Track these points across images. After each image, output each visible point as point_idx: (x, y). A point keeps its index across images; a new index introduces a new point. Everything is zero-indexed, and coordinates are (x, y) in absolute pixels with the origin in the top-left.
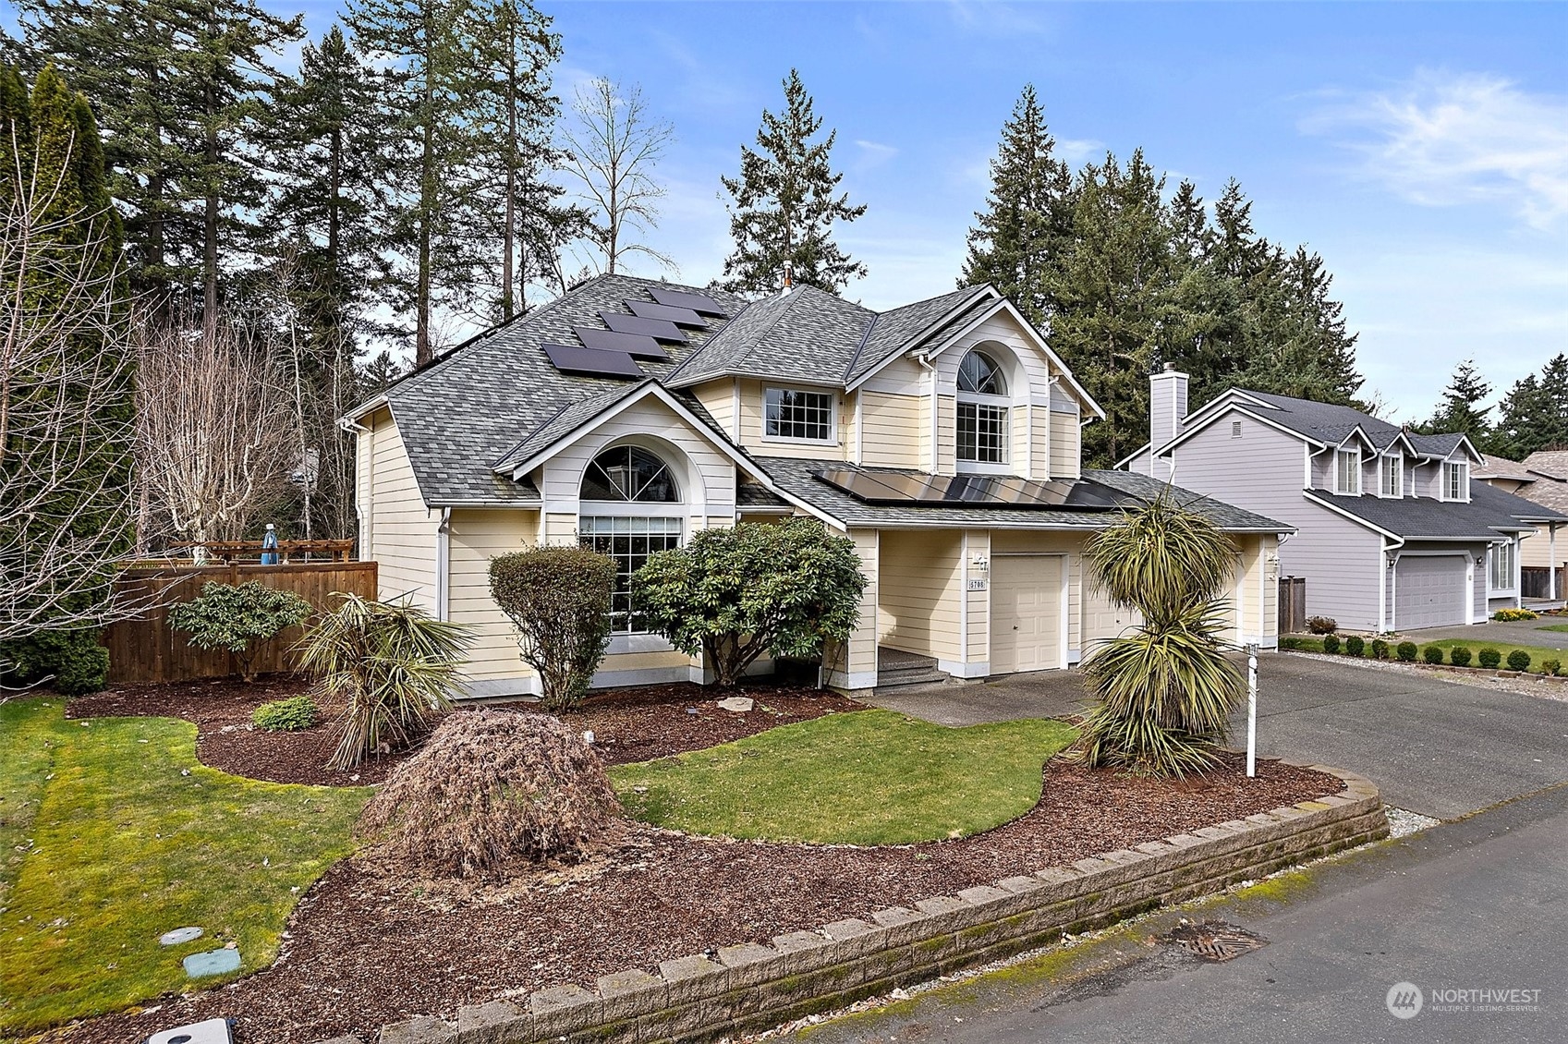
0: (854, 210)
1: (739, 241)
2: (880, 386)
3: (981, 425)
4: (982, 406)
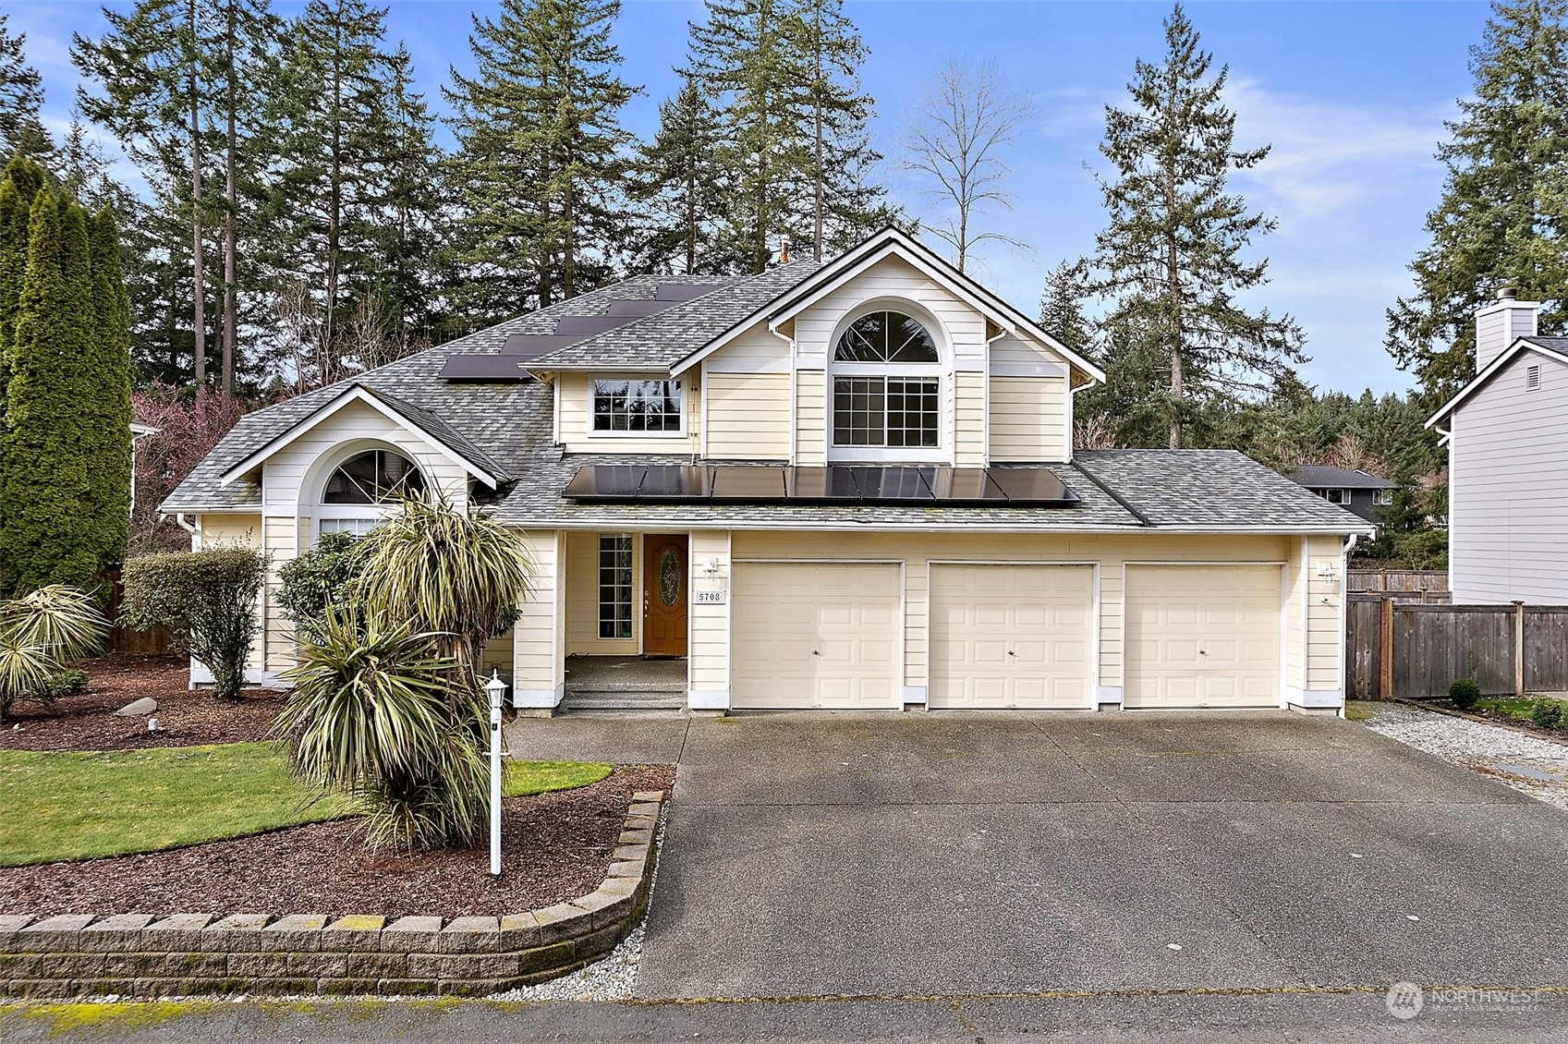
0: (1252, 153)
1: (1114, 212)
2: (734, 364)
3: (894, 402)
4: (894, 378)
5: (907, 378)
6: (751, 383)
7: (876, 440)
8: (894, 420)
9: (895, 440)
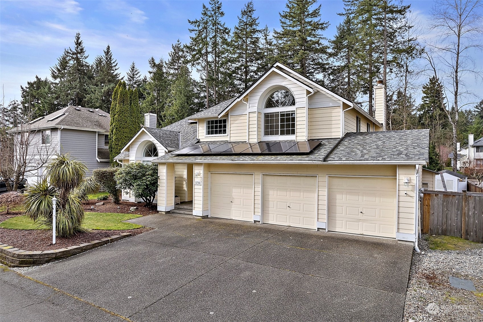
2: (237, 113)
3: (282, 120)
4: (283, 112)
5: (286, 112)
6: (242, 118)
7: (277, 133)
8: (282, 126)
9: (282, 133)
